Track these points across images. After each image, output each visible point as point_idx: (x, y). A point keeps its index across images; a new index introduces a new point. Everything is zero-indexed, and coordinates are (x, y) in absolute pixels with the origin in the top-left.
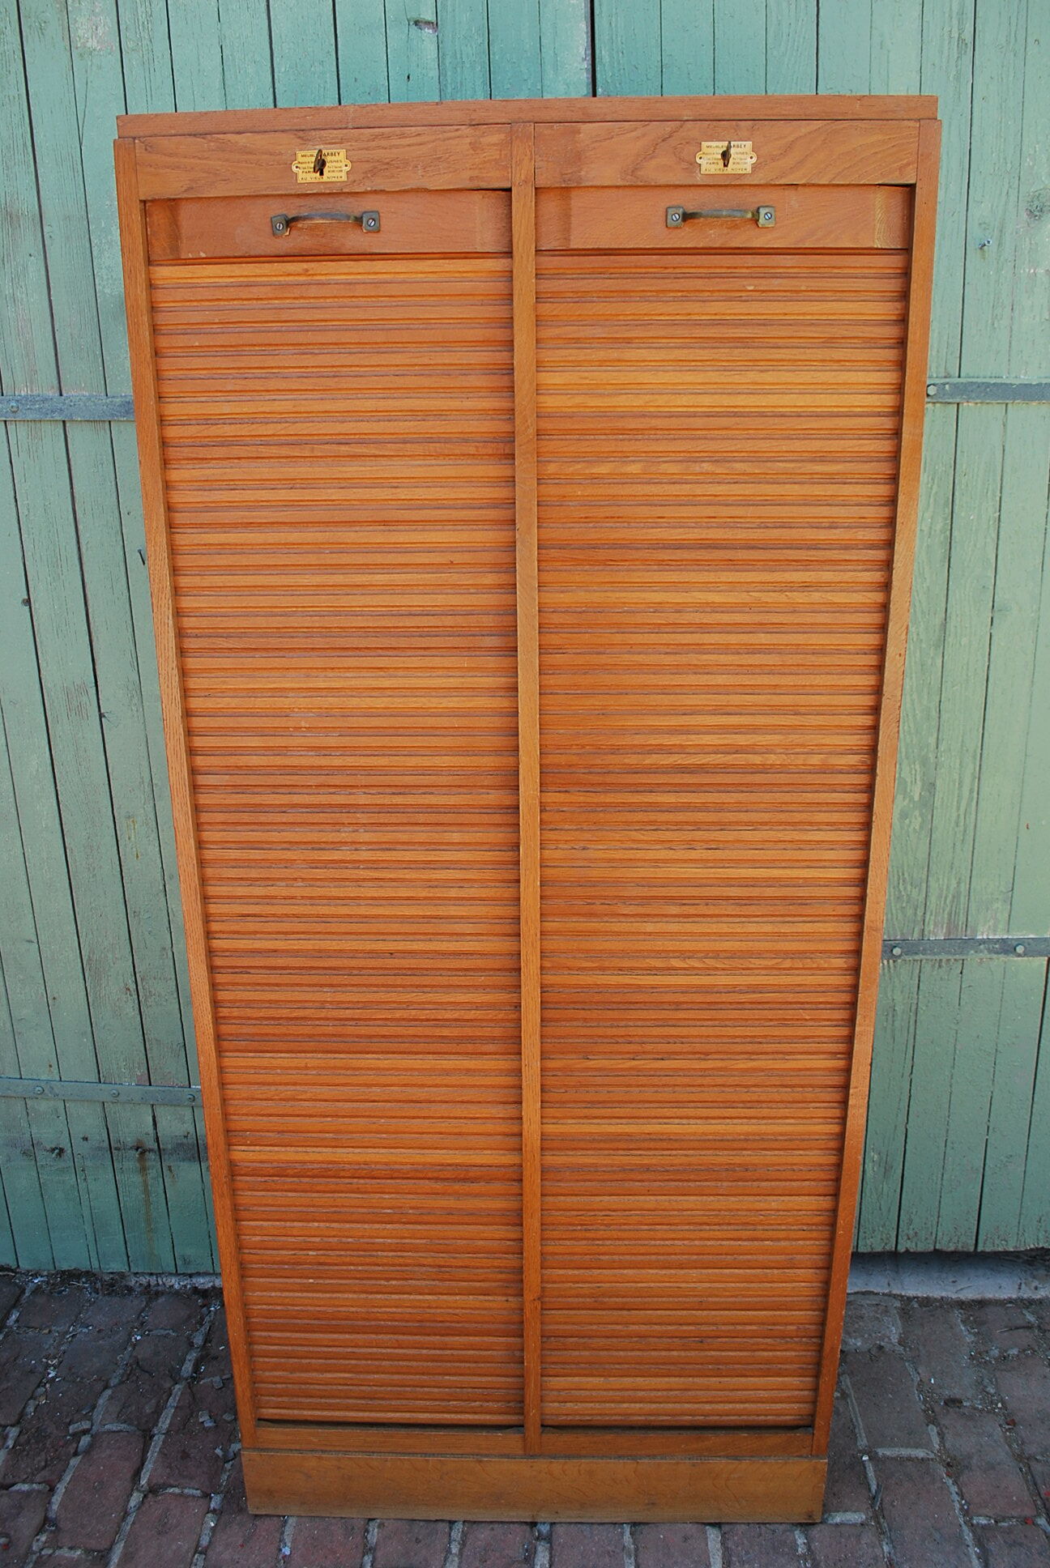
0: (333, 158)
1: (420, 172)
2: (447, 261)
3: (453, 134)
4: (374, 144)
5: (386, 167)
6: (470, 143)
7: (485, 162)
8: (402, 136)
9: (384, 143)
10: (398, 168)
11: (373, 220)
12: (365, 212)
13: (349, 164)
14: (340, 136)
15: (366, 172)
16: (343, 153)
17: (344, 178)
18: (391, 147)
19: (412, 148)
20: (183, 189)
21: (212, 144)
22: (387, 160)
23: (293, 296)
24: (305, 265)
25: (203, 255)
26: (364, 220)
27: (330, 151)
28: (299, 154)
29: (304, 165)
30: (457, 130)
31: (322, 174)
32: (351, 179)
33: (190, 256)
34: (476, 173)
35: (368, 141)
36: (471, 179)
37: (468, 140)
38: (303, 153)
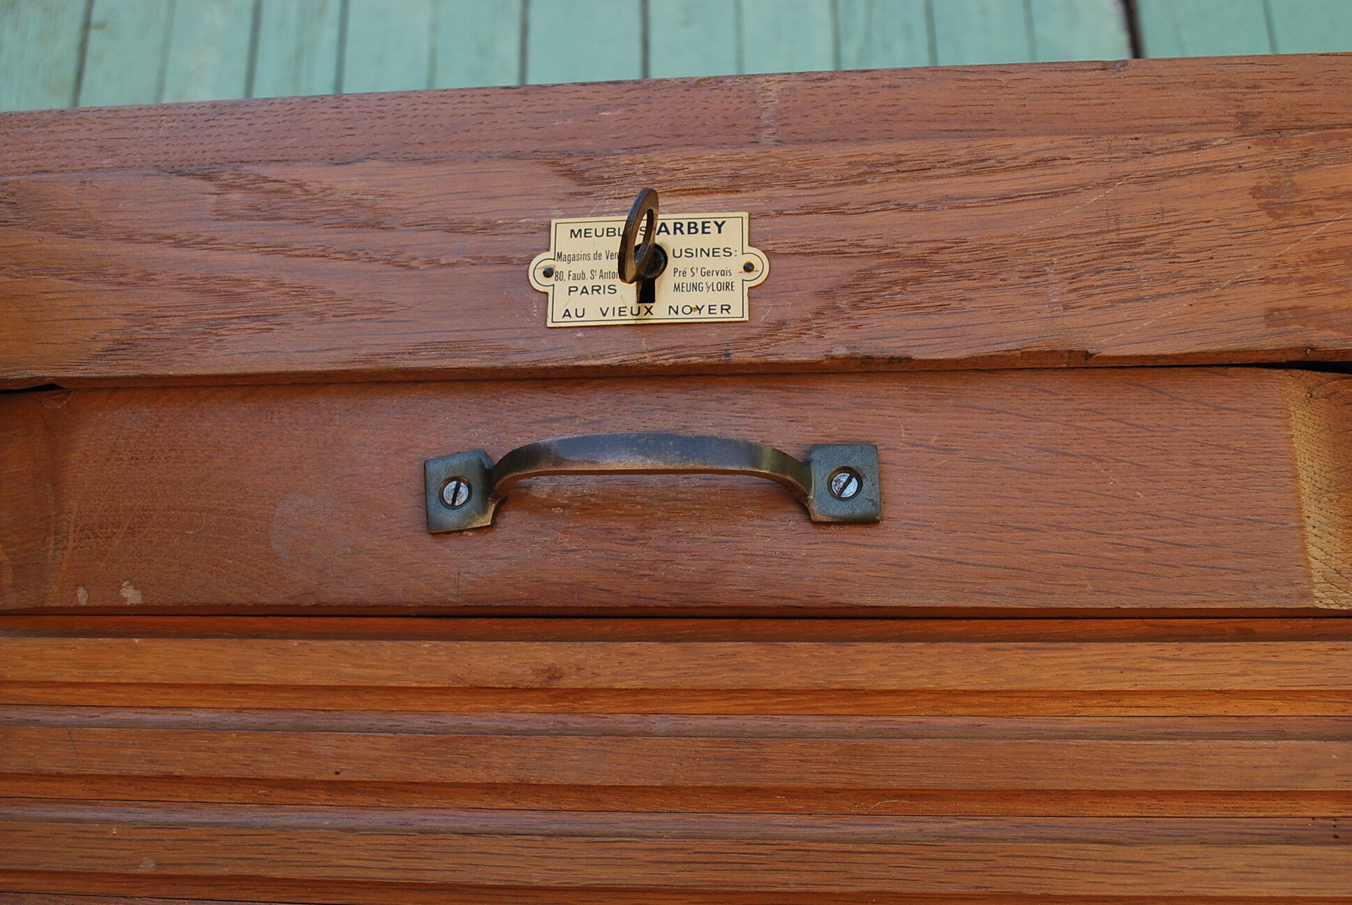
0: (697, 241)
1: (1057, 291)
2: (1170, 649)
3: (1181, 160)
4: (853, 194)
5: (908, 273)
6: (1255, 191)
7: (1324, 257)
8: (978, 166)
9: (898, 190)
10: (960, 276)
11: (854, 473)
12: (816, 447)
13: (762, 265)
14: (727, 168)
15: (828, 293)
16: (736, 226)
17: (739, 311)
18: (932, 205)
19: (1018, 207)
20: (99, 347)
21: (236, 196)
22: (915, 251)
23: (482, 776)
24: (547, 654)
25: (131, 596)
26: (819, 475)
27: (685, 218)
28: (562, 230)
29: (577, 267)
30: (1198, 146)
31: (647, 295)
32: (769, 314)
33: (82, 598)
34: (1290, 295)
35: (841, 182)
36: (1273, 316)
37: (1246, 180)
38: (579, 223)
